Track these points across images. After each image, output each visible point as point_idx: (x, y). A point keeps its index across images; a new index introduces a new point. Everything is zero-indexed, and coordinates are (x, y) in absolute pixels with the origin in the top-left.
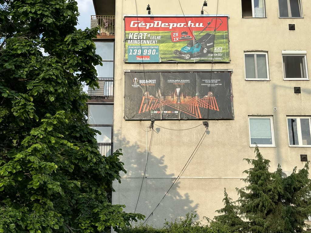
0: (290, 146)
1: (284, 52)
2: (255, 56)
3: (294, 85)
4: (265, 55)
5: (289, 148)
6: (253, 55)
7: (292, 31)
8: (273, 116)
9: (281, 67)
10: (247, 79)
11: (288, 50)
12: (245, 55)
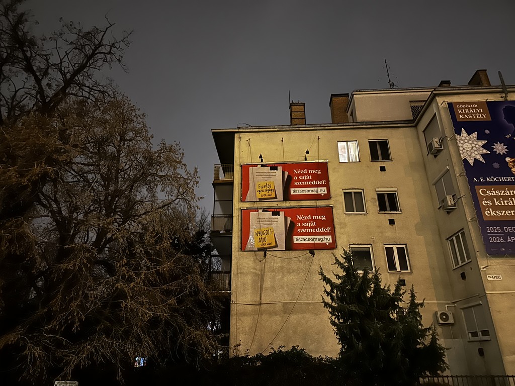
0: (389, 272)
1: (377, 190)
2: (353, 194)
3: (389, 217)
4: (361, 192)
5: (388, 274)
6: (351, 192)
7: (383, 172)
8: (371, 245)
9: (376, 202)
10: (347, 213)
11: (381, 188)
12: (344, 192)
